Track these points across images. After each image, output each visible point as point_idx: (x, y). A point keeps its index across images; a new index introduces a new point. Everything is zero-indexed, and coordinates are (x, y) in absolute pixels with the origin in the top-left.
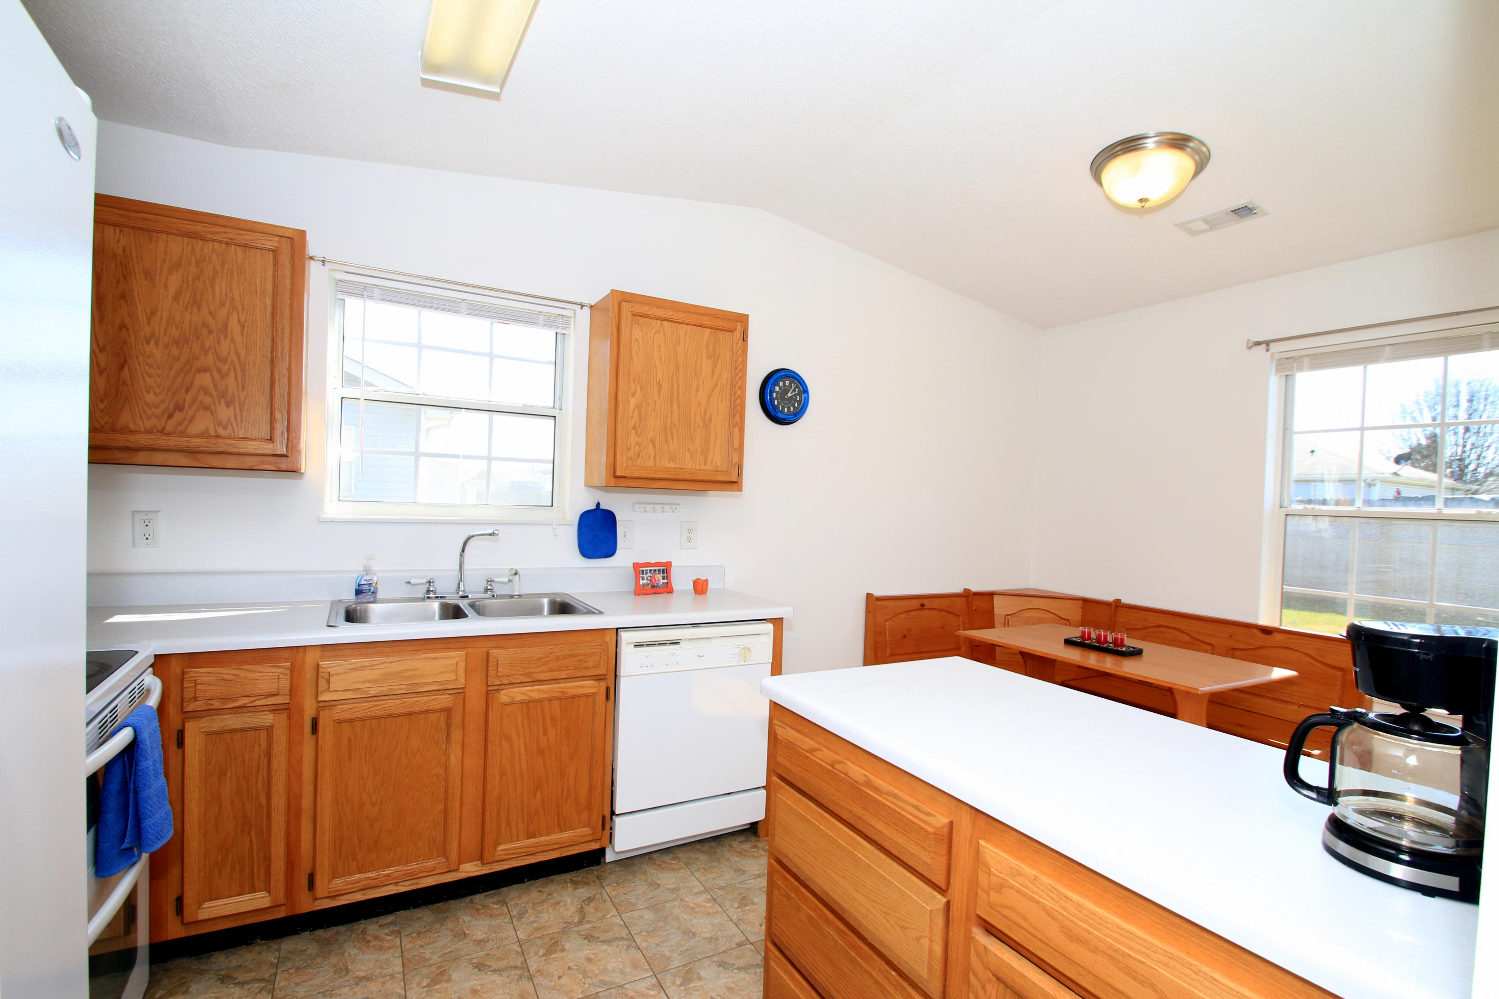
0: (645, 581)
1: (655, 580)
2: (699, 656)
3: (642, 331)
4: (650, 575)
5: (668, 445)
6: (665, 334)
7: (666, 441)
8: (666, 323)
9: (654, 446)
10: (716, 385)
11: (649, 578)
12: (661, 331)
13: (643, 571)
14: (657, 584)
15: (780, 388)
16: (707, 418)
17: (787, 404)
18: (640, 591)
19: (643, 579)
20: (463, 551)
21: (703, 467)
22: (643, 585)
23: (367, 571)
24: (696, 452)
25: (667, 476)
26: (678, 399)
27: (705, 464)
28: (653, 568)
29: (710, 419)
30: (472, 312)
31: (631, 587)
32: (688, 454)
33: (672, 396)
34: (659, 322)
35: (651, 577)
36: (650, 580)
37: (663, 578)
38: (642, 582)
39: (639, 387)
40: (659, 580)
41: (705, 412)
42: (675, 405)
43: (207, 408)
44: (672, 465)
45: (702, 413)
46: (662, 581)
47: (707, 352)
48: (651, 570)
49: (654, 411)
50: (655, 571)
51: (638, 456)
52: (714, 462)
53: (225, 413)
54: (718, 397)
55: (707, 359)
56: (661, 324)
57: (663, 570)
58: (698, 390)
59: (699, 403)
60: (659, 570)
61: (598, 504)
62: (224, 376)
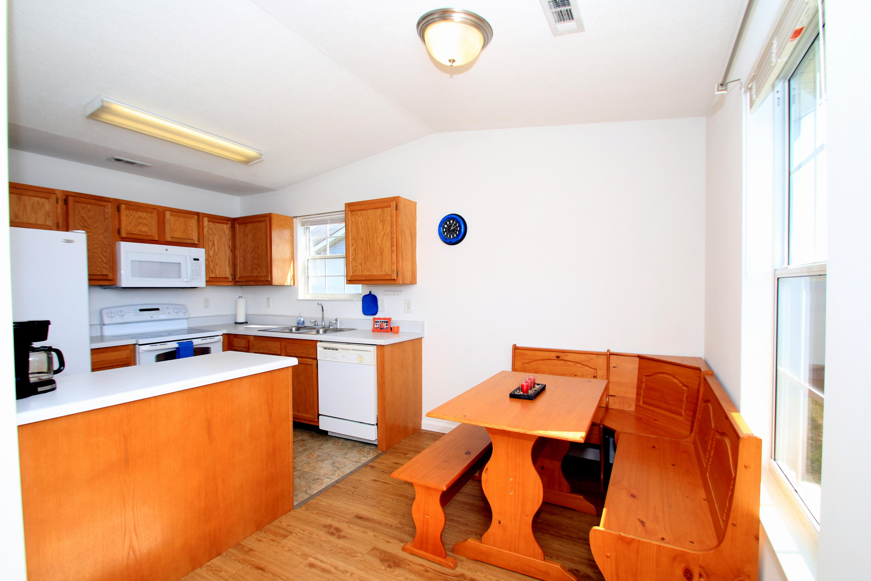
0: (377, 326)
1: (382, 326)
2: (343, 356)
3: (354, 217)
4: (380, 323)
5: (366, 265)
6: (362, 216)
7: (366, 263)
8: (363, 211)
9: (361, 266)
10: (384, 234)
11: (380, 325)
12: (361, 216)
13: (377, 321)
14: (383, 328)
15: (448, 225)
16: (382, 250)
17: (452, 233)
18: (375, 330)
19: (377, 325)
20: (323, 311)
21: (381, 273)
22: (377, 327)
23: (302, 317)
24: (378, 266)
25: (366, 279)
26: (369, 244)
27: (382, 272)
28: (382, 320)
29: (383, 250)
30: (333, 222)
31: (371, 328)
32: (374, 268)
33: (367, 243)
34: (360, 212)
35: (380, 324)
36: (380, 326)
37: (387, 325)
38: (376, 326)
39: (354, 242)
40: (384, 326)
41: (381, 247)
42: (368, 247)
43: (256, 269)
44: (368, 273)
45: (380, 248)
46: (386, 326)
47: (380, 220)
48: (381, 321)
49: (361, 251)
50: (383, 321)
51: (356, 271)
52: (385, 271)
53: (259, 269)
54: (386, 240)
55: (380, 222)
56: (361, 212)
57: (387, 322)
58: (377, 238)
59: (378, 244)
60: (385, 322)
62: (259, 259)
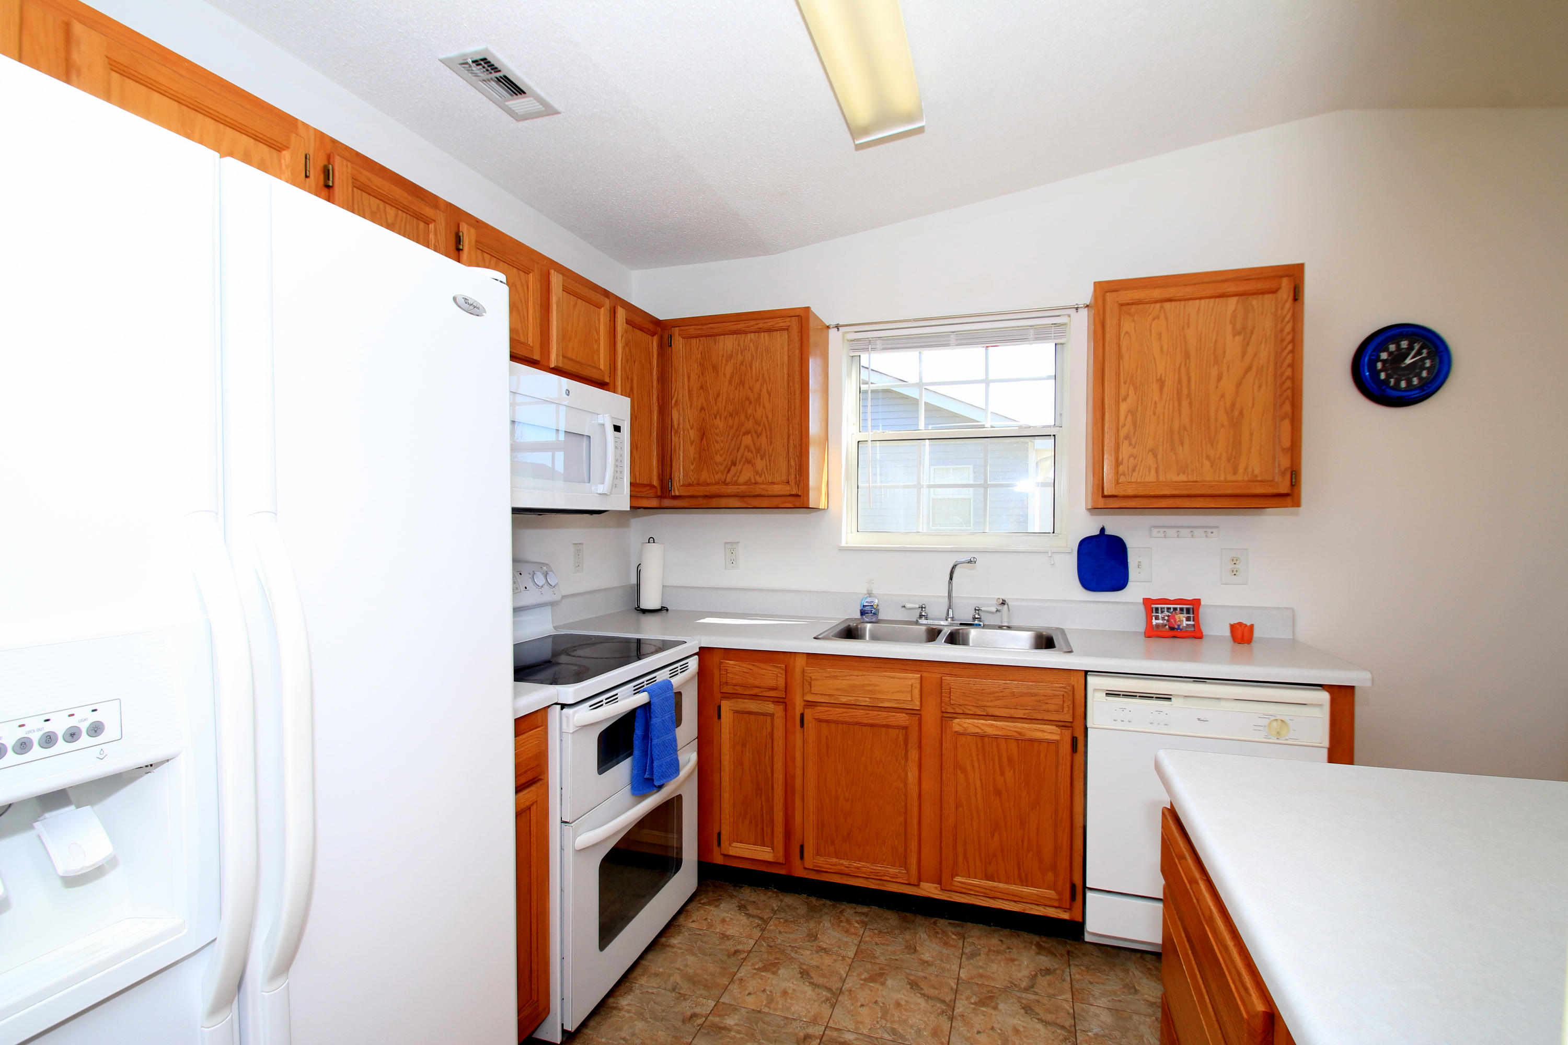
0: (1160, 621)
1: (1175, 621)
2: (1199, 719)
3: (1134, 321)
4: (1168, 614)
5: (1176, 454)
6: (1166, 318)
7: (1173, 449)
8: (1167, 305)
9: (1155, 456)
10: (1249, 369)
11: (1166, 618)
12: (1162, 316)
13: (1157, 609)
14: (1179, 626)
15: (1390, 354)
16: (1236, 413)
17: (1404, 375)
18: (1152, 633)
19: (1157, 618)
20: (951, 578)
21: (1230, 477)
22: (1157, 625)
23: (870, 594)
24: (1220, 458)
25: (1174, 492)
26: (1189, 395)
27: (1235, 473)
28: (1172, 606)
29: (1241, 413)
30: (963, 342)
31: (1142, 627)
32: (1207, 464)
33: (1179, 393)
34: (1158, 305)
35: (1168, 616)
36: (1168, 621)
37: (1188, 619)
38: (1154, 622)
39: (1131, 387)
40: (1181, 621)
41: (1233, 406)
42: (1185, 403)
43: (749, 462)
44: (1183, 478)
45: (1228, 405)
46: (1185, 623)
47: (1234, 328)
48: (1169, 609)
49: (1154, 414)
50: (1175, 609)
51: (1134, 470)
52: (1250, 469)
53: (760, 464)
54: (1254, 384)
55: (1234, 336)
56: (1162, 307)
57: (1188, 611)
58: (1220, 378)
59: (1223, 396)
60: (1182, 609)
61: (1103, 530)
62: (759, 435)
